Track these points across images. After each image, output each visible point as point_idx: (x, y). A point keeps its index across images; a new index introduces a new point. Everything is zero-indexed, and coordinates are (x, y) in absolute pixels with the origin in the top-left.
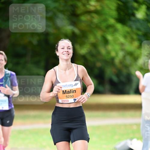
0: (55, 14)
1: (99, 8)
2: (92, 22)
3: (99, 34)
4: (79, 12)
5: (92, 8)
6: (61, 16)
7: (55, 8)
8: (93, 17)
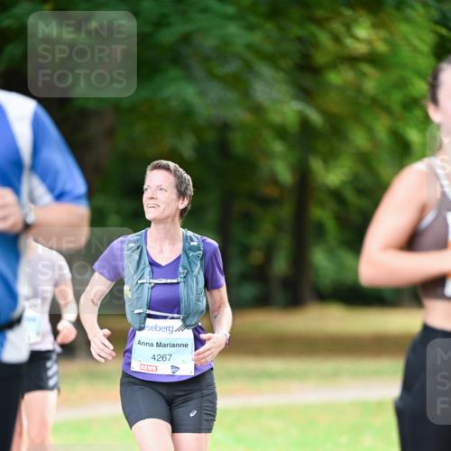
0: (249, 67)
1: (381, 47)
2: (359, 90)
3: (381, 126)
4: (320, 59)
5: (361, 48)
6: (266, 70)
7: (249, 47)
8: (364, 75)
